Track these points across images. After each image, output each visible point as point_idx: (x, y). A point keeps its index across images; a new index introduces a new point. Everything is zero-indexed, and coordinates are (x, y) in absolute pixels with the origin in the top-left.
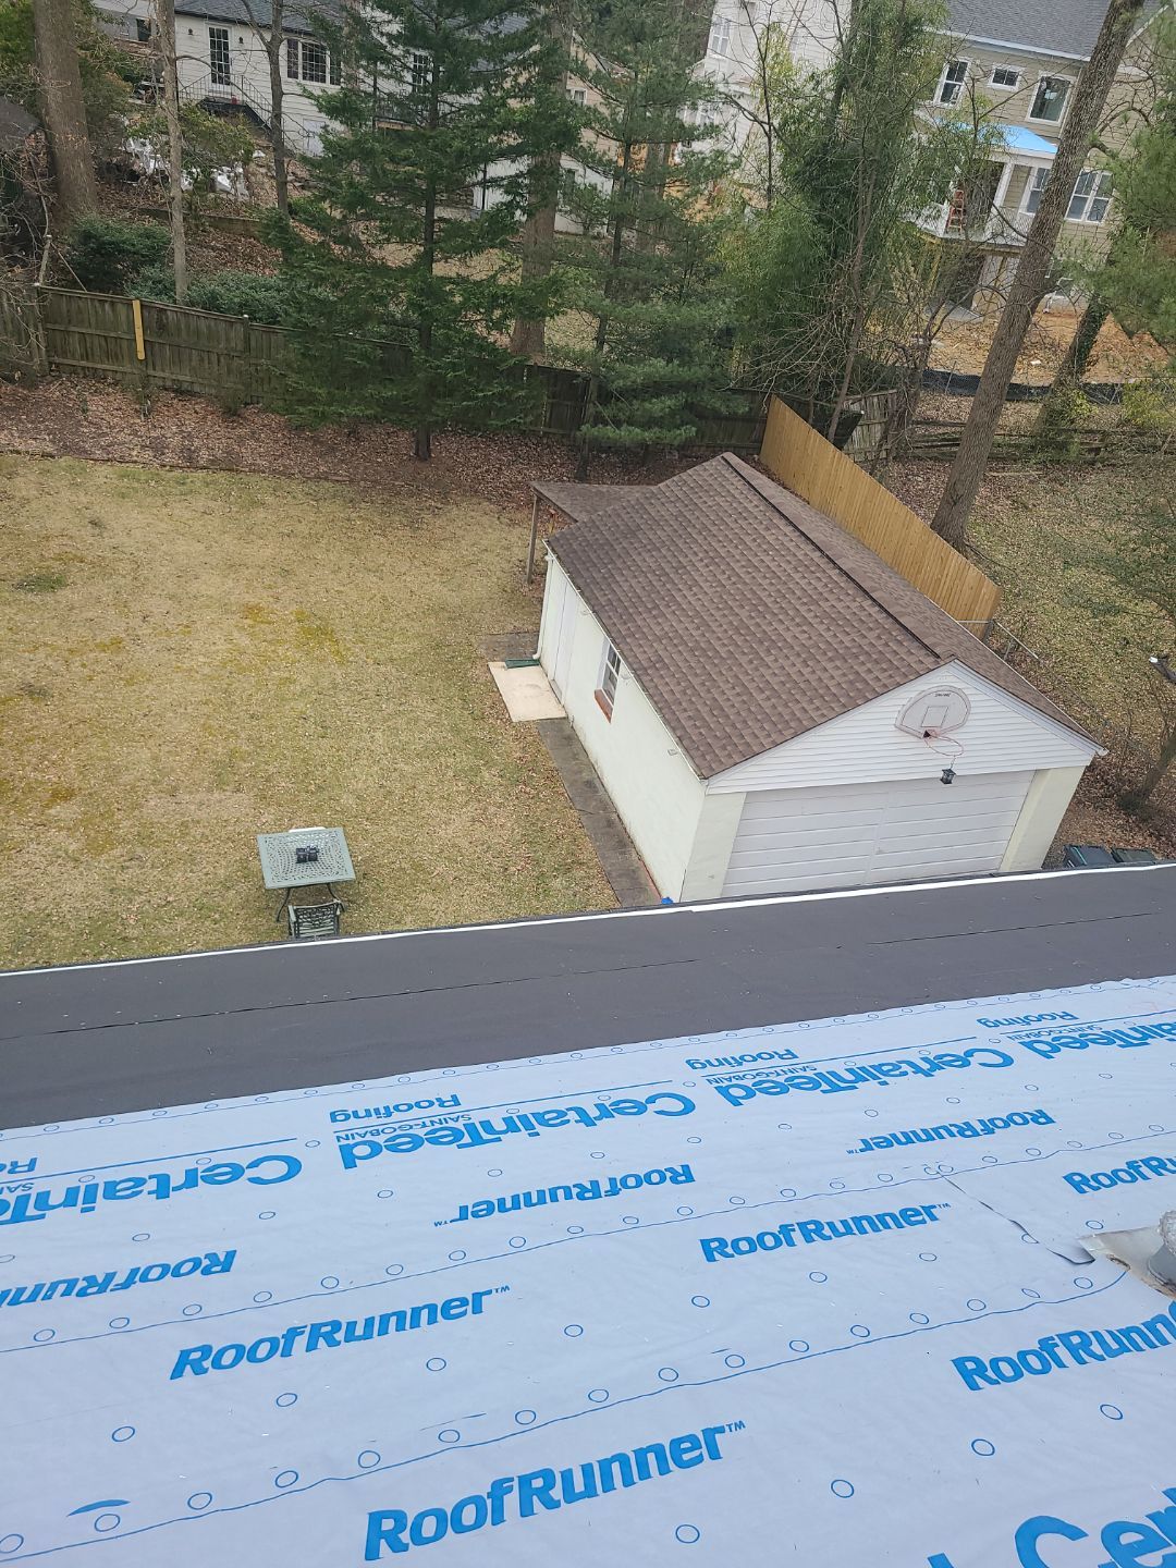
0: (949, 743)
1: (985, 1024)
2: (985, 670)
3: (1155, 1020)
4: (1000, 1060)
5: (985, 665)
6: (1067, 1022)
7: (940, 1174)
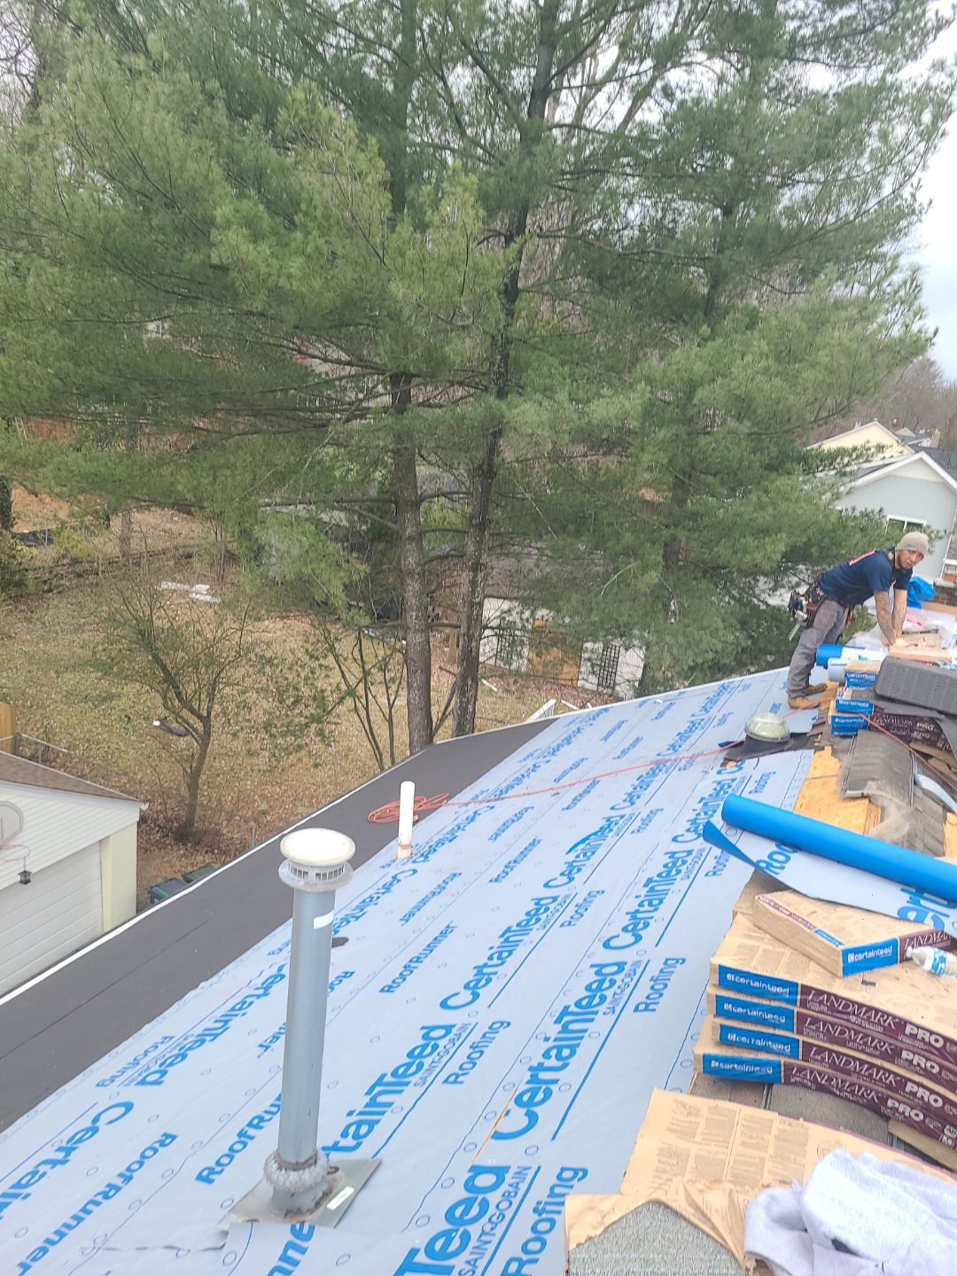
1: (103, 1085)
3: (230, 1005)
4: (122, 1110)
5: (21, 774)
6: (167, 1045)
7: (96, 1249)
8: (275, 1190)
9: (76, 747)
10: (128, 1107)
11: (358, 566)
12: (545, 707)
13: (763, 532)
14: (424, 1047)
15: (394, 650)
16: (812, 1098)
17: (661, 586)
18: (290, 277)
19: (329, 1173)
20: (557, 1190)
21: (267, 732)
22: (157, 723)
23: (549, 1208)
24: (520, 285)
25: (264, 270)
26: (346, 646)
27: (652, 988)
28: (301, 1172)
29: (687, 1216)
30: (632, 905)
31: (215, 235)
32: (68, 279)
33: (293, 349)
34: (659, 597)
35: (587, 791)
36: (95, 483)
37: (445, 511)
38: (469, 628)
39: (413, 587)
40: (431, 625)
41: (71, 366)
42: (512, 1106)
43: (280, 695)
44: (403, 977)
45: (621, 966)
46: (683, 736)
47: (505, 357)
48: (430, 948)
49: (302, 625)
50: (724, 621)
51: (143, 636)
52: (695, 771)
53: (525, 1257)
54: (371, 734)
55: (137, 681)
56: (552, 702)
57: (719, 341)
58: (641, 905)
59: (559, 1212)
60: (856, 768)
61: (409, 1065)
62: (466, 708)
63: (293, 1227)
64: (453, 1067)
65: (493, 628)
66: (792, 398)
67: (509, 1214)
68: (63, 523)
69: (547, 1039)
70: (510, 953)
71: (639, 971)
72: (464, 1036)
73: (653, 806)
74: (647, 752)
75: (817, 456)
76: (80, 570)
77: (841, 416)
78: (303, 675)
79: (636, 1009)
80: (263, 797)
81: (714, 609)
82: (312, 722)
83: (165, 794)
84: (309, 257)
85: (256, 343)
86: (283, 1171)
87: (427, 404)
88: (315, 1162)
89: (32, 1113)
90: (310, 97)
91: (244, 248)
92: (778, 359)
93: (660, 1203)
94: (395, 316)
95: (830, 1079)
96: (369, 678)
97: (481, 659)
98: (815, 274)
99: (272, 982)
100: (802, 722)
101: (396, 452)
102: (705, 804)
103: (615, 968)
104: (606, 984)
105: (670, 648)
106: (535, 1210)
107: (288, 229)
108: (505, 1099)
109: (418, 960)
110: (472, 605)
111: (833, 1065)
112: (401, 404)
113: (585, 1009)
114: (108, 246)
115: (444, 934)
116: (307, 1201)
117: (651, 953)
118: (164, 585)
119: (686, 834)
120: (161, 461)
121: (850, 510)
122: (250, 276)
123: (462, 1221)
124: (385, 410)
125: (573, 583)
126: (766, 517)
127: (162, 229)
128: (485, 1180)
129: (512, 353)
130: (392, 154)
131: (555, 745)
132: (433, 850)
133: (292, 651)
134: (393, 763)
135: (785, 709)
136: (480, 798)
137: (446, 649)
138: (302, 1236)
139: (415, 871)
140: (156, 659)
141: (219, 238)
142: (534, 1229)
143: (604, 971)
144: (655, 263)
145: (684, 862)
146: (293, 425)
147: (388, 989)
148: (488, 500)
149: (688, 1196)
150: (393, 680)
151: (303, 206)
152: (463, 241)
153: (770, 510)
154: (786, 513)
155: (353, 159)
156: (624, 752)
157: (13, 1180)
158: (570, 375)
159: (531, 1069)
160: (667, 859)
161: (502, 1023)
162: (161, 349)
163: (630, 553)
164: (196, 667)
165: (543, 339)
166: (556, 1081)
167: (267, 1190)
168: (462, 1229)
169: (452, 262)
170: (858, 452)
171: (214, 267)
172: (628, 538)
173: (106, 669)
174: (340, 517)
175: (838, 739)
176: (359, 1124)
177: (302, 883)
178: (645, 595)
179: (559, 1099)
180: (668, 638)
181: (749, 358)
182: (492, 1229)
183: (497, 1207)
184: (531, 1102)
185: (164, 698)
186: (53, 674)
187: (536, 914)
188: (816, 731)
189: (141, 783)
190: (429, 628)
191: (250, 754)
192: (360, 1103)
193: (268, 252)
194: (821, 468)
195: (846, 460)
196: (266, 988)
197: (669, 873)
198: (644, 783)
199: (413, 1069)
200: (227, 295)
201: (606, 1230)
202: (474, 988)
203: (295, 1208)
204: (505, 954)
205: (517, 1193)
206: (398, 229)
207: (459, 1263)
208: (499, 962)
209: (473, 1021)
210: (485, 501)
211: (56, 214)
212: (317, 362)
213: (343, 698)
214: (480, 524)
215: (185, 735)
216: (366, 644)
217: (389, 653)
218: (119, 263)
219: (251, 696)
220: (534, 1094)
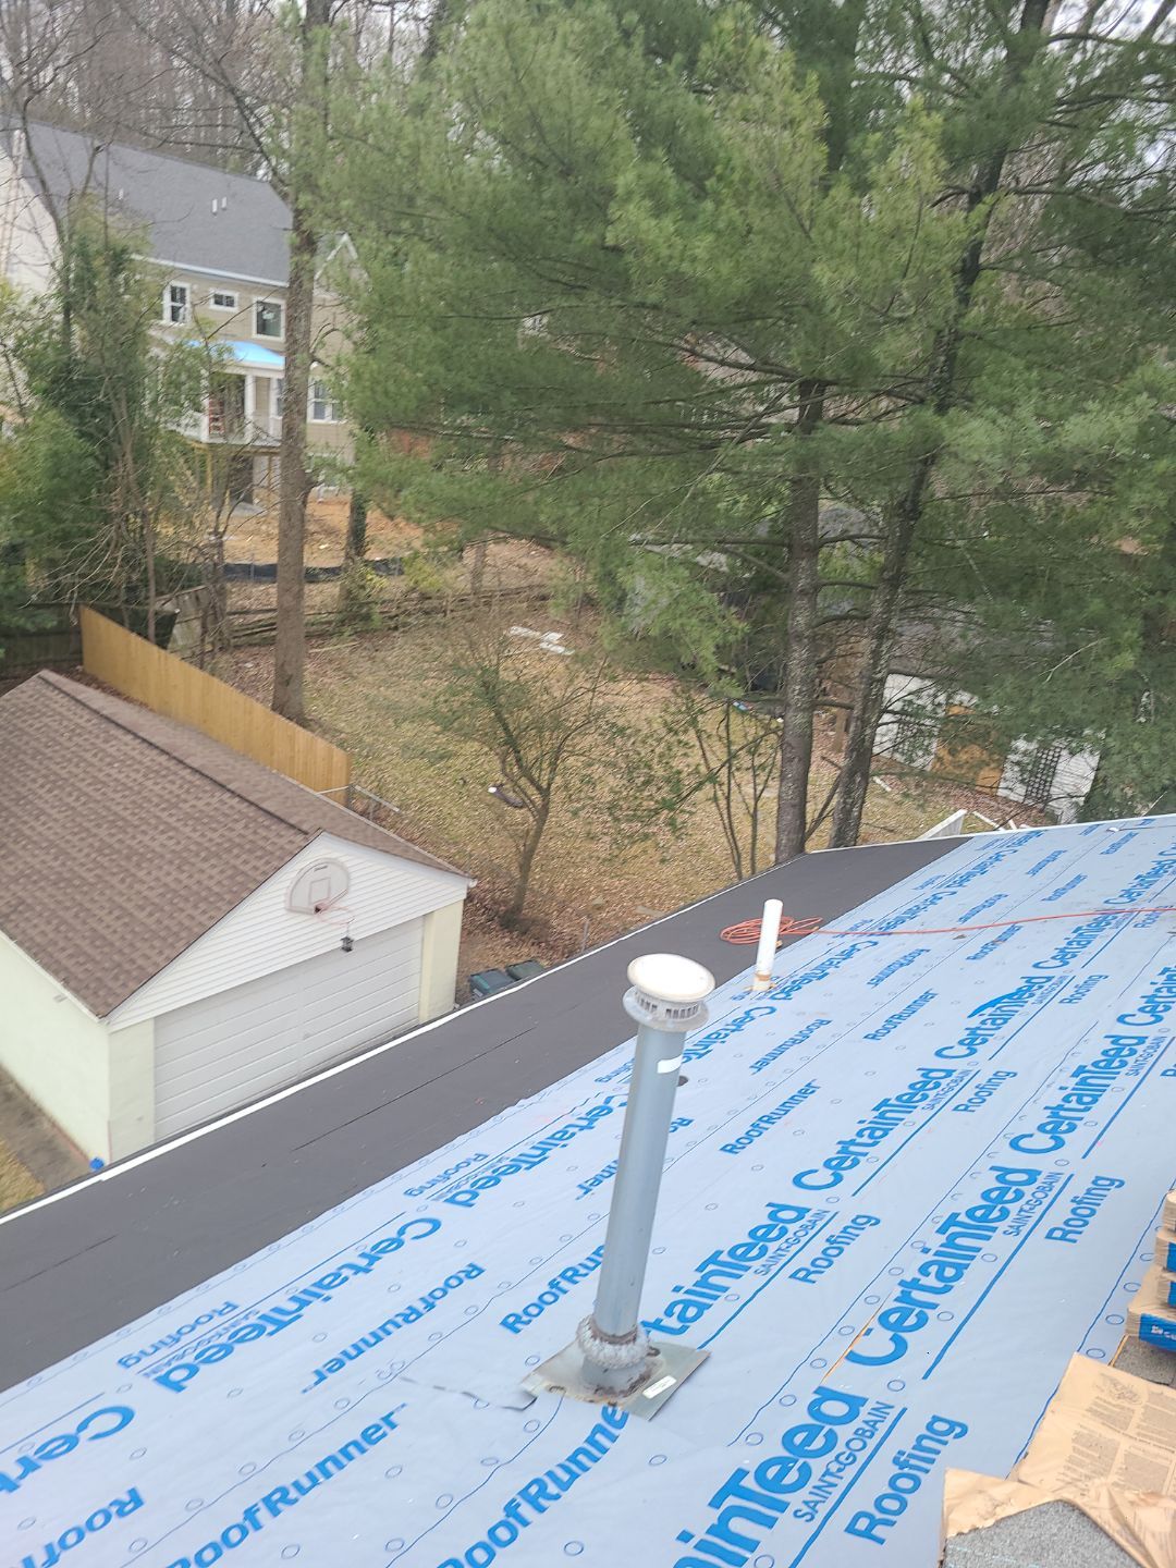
0: (339, 912)
1: (411, 1194)
2: (354, 835)
3: (549, 1132)
4: (430, 1227)
5: (352, 831)
6: (479, 1164)
7: (393, 1375)
8: (586, 1359)
9: (408, 807)
10: (436, 1225)
11: (735, 623)
12: (952, 818)
14: (770, 1228)
15: (768, 731)
17: (1134, 674)
18: (694, 260)
19: (649, 1354)
20: (925, 1443)
22: (492, 790)
23: (913, 1462)
24: (982, 259)
25: (665, 252)
26: (710, 721)
27: (1073, 1212)
28: (617, 1347)
29: (1111, 1532)
30: (1056, 1098)
31: (614, 211)
32: (447, 267)
33: (687, 350)
34: (1128, 689)
35: (1002, 939)
37: (850, 559)
38: (864, 710)
39: (799, 654)
40: (815, 702)
42: (875, 1324)
43: (630, 772)
44: (750, 1137)
45: (1033, 1175)
46: (1144, 881)
47: (951, 358)
48: (785, 1108)
49: (661, 690)
51: (487, 688)
52: (1158, 930)
53: (878, 1516)
54: (730, 830)
55: (477, 740)
56: (962, 812)
58: (1066, 1099)
59: (927, 1471)
61: (750, 1247)
62: (850, 811)
63: (605, 1409)
64: (803, 1261)
65: (895, 713)
67: (862, 1457)
68: (417, 552)
69: (926, 1251)
70: (886, 1133)
71: (1057, 1186)
72: (820, 1224)
73: (1093, 970)
74: (1091, 897)
76: (428, 606)
78: (658, 751)
79: (1049, 1236)
80: (600, 889)
82: (663, 808)
84: (719, 233)
85: (644, 342)
86: (597, 1341)
87: (840, 420)
88: (634, 1339)
89: (338, 1208)
90: (741, 25)
91: (644, 225)
93: (1073, 1507)
94: (814, 307)
96: (734, 762)
97: (876, 750)
99: (597, 1115)
101: (797, 482)
102: (1170, 978)
103: (1024, 1177)
104: (1010, 1195)
105: (1139, 758)
106: (896, 1461)
107: (697, 197)
108: (866, 1315)
109: (770, 1119)
110: (871, 681)
112: (811, 420)
113: (982, 1220)
114: (494, 226)
115: (804, 1093)
116: (622, 1382)
117: (1075, 1162)
118: (515, 631)
119: (1140, 1014)
122: (648, 260)
123: (800, 1451)
124: (789, 427)
125: (1009, 660)
127: (553, 203)
128: (834, 1408)
129: (961, 353)
130: (834, 93)
131: (963, 872)
132: (796, 986)
133: (649, 722)
136: (860, 930)
137: (831, 733)
138: (613, 1422)
139: (773, 1010)
140: (499, 718)
142: (892, 1483)
143: (1009, 1177)
145: (1133, 1052)
146: (675, 444)
147: (731, 1149)
148: (906, 547)
149: (1114, 1507)
150: (762, 766)
151: (719, 169)
152: (914, 204)
156: (1058, 893)
158: (1039, 383)
159: (902, 1283)
160: (1107, 1044)
161: (870, 1218)
162: (538, 348)
163: (1098, 625)
164: (540, 731)
165: (1005, 333)
166: (934, 1306)
167: (576, 1358)
168: (801, 1461)
169: (896, 234)
171: (606, 248)
172: (1096, 605)
173: (447, 723)
174: (720, 560)
176: (687, 1304)
177: (649, 1018)
178: (1109, 684)
179: (936, 1331)
180: (1136, 745)
182: (840, 1470)
183: (847, 1444)
184: (900, 1326)
185: (504, 762)
186: (391, 722)
187: (922, 1088)
190: (814, 706)
191: (591, 837)
192: (690, 1279)
193: (672, 229)
196: (591, 1118)
197: (1107, 1063)
198: (1082, 938)
199: (755, 1252)
200: (619, 283)
201: (997, 1523)
202: (837, 1168)
203: (607, 1386)
204: (878, 1133)
205: (873, 1434)
206: (833, 192)
207: (796, 1500)
208: (871, 1141)
209: (833, 1209)
210: (903, 550)
211: (443, 188)
212: (712, 366)
213: (701, 783)
214: (893, 578)
215: (521, 807)
216: (735, 720)
217: (761, 733)
218: (503, 246)
219: (597, 771)
220: (904, 1316)
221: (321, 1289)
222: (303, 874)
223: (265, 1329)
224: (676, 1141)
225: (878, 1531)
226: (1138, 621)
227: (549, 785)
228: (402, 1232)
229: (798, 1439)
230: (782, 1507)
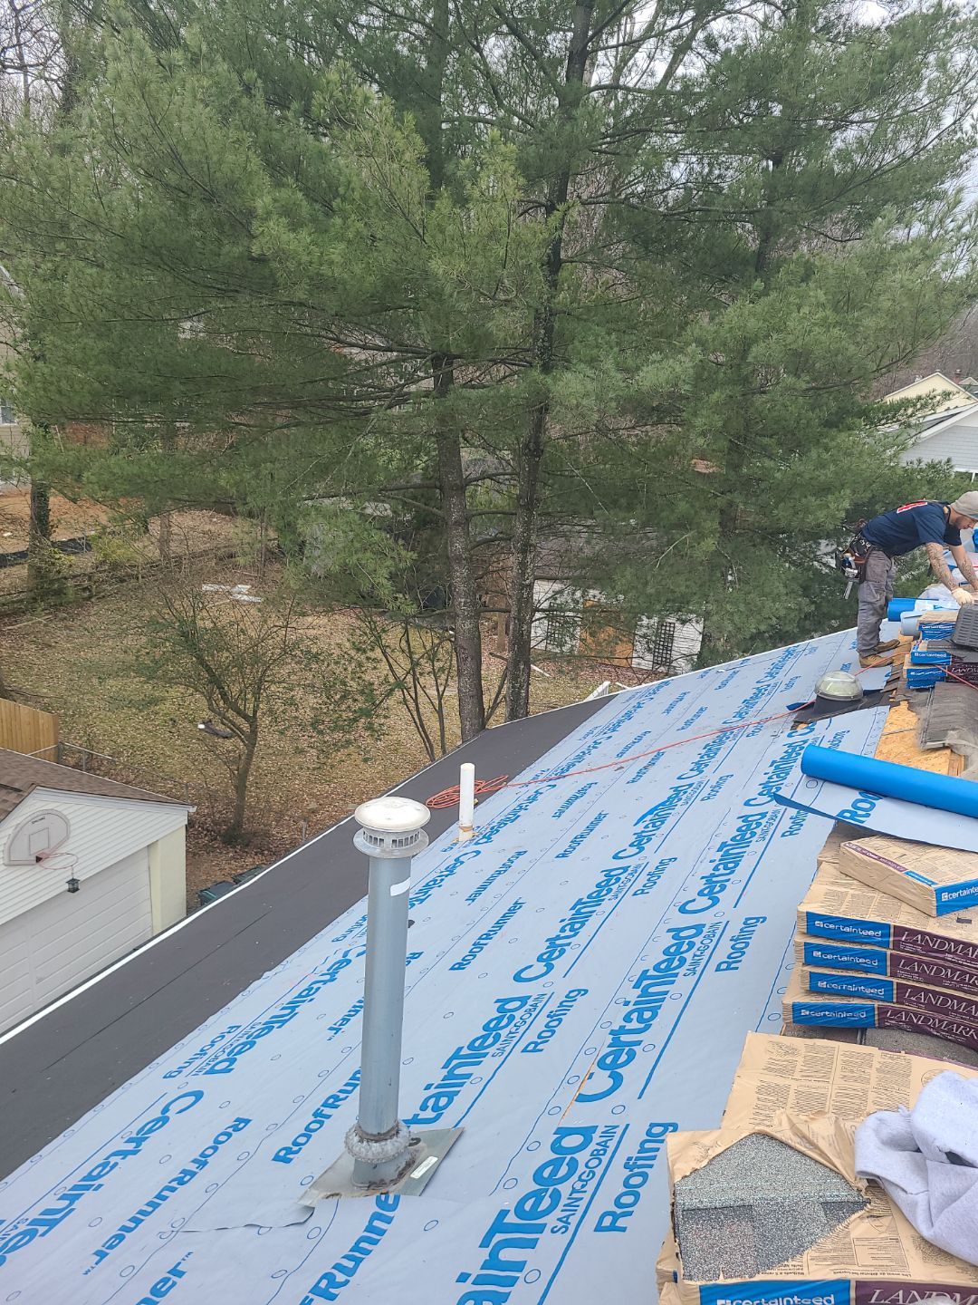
0: (62, 858)
1: (170, 1076)
2: (69, 785)
3: (296, 993)
4: (192, 1099)
5: (66, 782)
6: (234, 1034)
7: (175, 1232)
8: (356, 1162)
9: (120, 754)
10: (198, 1095)
11: (403, 553)
12: (599, 689)
13: (825, 490)
14: (500, 1019)
15: (442, 639)
16: (909, 1039)
17: (717, 553)
18: (331, 263)
19: (410, 1145)
20: (647, 1145)
21: (315, 728)
22: (202, 726)
23: (639, 1163)
24: (563, 255)
25: (305, 258)
26: (393, 637)
27: (733, 947)
28: (383, 1143)
30: (708, 870)
31: (256, 227)
32: (106, 280)
33: (331, 339)
34: (716, 565)
35: (652, 763)
36: (137, 486)
37: (491, 493)
38: (520, 611)
39: (460, 572)
40: (479, 611)
41: (112, 369)
42: (595, 1069)
43: (328, 689)
44: (473, 954)
45: (699, 928)
46: (749, 703)
47: (549, 330)
48: (499, 924)
49: (345, 620)
50: (786, 586)
51: (187, 637)
52: (765, 735)
53: (619, 1211)
54: (421, 727)
55: (181, 684)
56: (606, 684)
57: (773, 295)
58: (716, 868)
59: (651, 1166)
60: (936, 720)
61: (485, 1038)
62: (519, 693)
63: (378, 1199)
64: (531, 1036)
65: (543, 611)
66: (852, 348)
67: (599, 1171)
68: (104, 528)
69: (627, 1003)
70: (583, 924)
71: (718, 933)
72: (540, 1005)
73: (723, 772)
74: (711, 722)
75: (879, 409)
76: (119, 575)
77: (904, 363)
78: (350, 669)
79: (718, 969)
81: (775, 575)
82: (360, 717)
83: (212, 797)
84: (349, 242)
85: (294, 334)
86: (365, 1143)
87: (468, 386)
88: (398, 1132)
89: (98, 1107)
90: (344, 77)
91: (284, 238)
92: (836, 309)
93: (763, 1135)
94: (437, 295)
95: (926, 1020)
96: (418, 670)
97: (533, 643)
98: (872, 217)
99: (338, 968)
100: (875, 680)
101: (440, 436)
102: (777, 768)
103: (693, 931)
104: (685, 947)
105: (731, 616)
106: (626, 1166)
107: (327, 215)
108: (587, 1063)
109: (488, 936)
110: (523, 587)
111: (929, 1006)
112: (444, 385)
113: (665, 972)
114: (146, 244)
115: (512, 911)
116: (390, 1172)
117: (728, 913)
118: (205, 587)
119: (760, 797)
120: (204, 459)
121: (916, 462)
122: (291, 265)
123: (553, 1180)
124: (427, 394)
126: (828, 474)
128: (572, 1141)
129: (556, 326)
130: (429, 132)
131: (615, 721)
132: (494, 830)
133: (339, 645)
134: (444, 752)
135: (856, 667)
136: (540, 778)
137: (495, 637)
138: (387, 1207)
139: (478, 853)
140: (201, 661)
141: (261, 229)
142: (626, 1184)
143: (682, 934)
144: (702, 221)
145: (759, 825)
146: (333, 414)
147: (460, 966)
148: (535, 479)
150: (442, 669)
151: (342, 191)
152: (505, 212)
153: (832, 468)
154: (849, 469)
155: (390, 137)
156: (688, 723)
157: (84, 1172)
158: (618, 344)
159: (612, 1032)
160: (740, 823)
161: (579, 991)
162: (197, 347)
163: (683, 524)
164: (241, 668)
165: (588, 309)
166: (639, 1043)
167: (348, 1164)
168: (551, 1189)
169: (493, 235)
170: (923, 402)
171: (253, 259)
172: (683, 506)
173: (151, 672)
174: (385, 509)
175: (915, 693)
176: (438, 1096)
177: (378, 850)
178: (701, 563)
179: (643, 1060)
180: (728, 607)
181: (805, 310)
182: (583, 1186)
183: (586, 1165)
184: (614, 1065)
185: (209, 700)
186: (95, 681)
187: (607, 885)
188: (890, 688)
189: (187, 787)
190: (477, 615)
191: (300, 751)
192: (438, 1076)
193: (309, 241)
194: (883, 422)
195: (910, 411)
196: (332, 974)
197: (742, 839)
198: (711, 751)
199: (490, 1040)
200: (268, 285)
202: (547, 960)
203: (377, 1180)
204: (577, 926)
205: (605, 1151)
206: (438, 204)
207: (551, 1220)
208: (572, 933)
209: (548, 991)
210: (532, 481)
211: (96, 214)
212: (355, 350)
213: (392, 690)
214: (528, 503)
215: (231, 737)
216: (413, 635)
217: (436, 641)
218: (157, 260)
219: (298, 693)
220: (617, 1056)
221: (90, 1182)
222: (19, 829)
223: (37, 1230)
224: (412, 971)
225: (620, 1223)
226: (716, 514)
227: (255, 712)
228: (166, 1110)
229: (546, 1173)
230: (540, 1229)
